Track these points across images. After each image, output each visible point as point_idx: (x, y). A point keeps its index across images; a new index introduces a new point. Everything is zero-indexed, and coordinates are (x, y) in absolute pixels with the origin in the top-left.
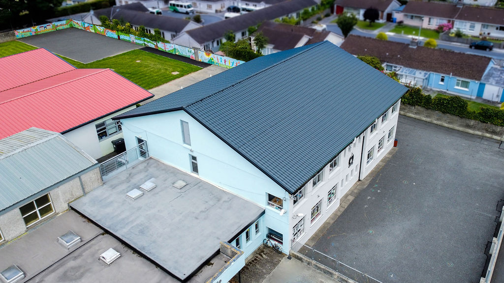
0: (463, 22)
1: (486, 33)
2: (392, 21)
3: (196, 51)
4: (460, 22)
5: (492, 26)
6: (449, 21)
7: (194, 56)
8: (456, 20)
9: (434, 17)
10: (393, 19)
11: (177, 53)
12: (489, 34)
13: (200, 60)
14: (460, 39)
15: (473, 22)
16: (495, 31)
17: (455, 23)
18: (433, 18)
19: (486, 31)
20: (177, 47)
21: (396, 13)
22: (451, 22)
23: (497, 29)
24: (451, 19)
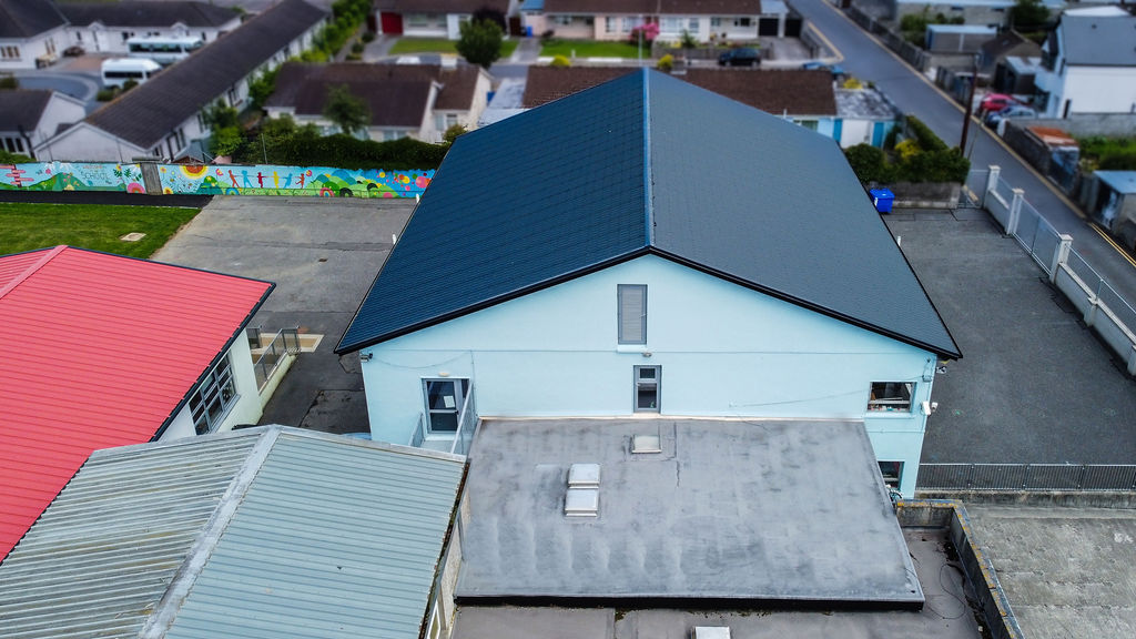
0: (675, 19)
1: (719, 34)
2: (525, 35)
3: (147, 167)
4: (669, 19)
5: (727, 19)
6: (648, 20)
7: (141, 183)
8: (661, 16)
9: (613, 14)
10: (523, 28)
11: (70, 187)
12: (724, 35)
13: (166, 188)
14: (693, 52)
15: (694, 16)
16: (734, 28)
17: (661, 21)
18: (614, 17)
19: (719, 31)
20: (66, 168)
21: (529, 14)
22: (653, 20)
23: (736, 24)
24: (652, 15)
